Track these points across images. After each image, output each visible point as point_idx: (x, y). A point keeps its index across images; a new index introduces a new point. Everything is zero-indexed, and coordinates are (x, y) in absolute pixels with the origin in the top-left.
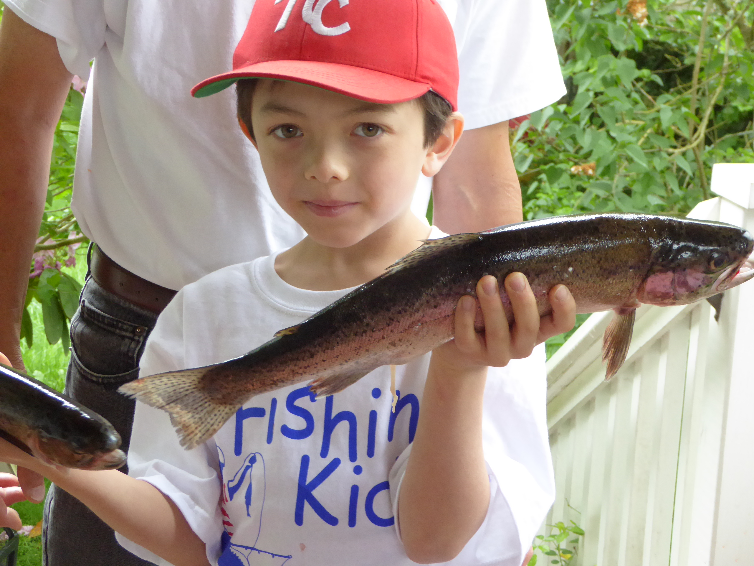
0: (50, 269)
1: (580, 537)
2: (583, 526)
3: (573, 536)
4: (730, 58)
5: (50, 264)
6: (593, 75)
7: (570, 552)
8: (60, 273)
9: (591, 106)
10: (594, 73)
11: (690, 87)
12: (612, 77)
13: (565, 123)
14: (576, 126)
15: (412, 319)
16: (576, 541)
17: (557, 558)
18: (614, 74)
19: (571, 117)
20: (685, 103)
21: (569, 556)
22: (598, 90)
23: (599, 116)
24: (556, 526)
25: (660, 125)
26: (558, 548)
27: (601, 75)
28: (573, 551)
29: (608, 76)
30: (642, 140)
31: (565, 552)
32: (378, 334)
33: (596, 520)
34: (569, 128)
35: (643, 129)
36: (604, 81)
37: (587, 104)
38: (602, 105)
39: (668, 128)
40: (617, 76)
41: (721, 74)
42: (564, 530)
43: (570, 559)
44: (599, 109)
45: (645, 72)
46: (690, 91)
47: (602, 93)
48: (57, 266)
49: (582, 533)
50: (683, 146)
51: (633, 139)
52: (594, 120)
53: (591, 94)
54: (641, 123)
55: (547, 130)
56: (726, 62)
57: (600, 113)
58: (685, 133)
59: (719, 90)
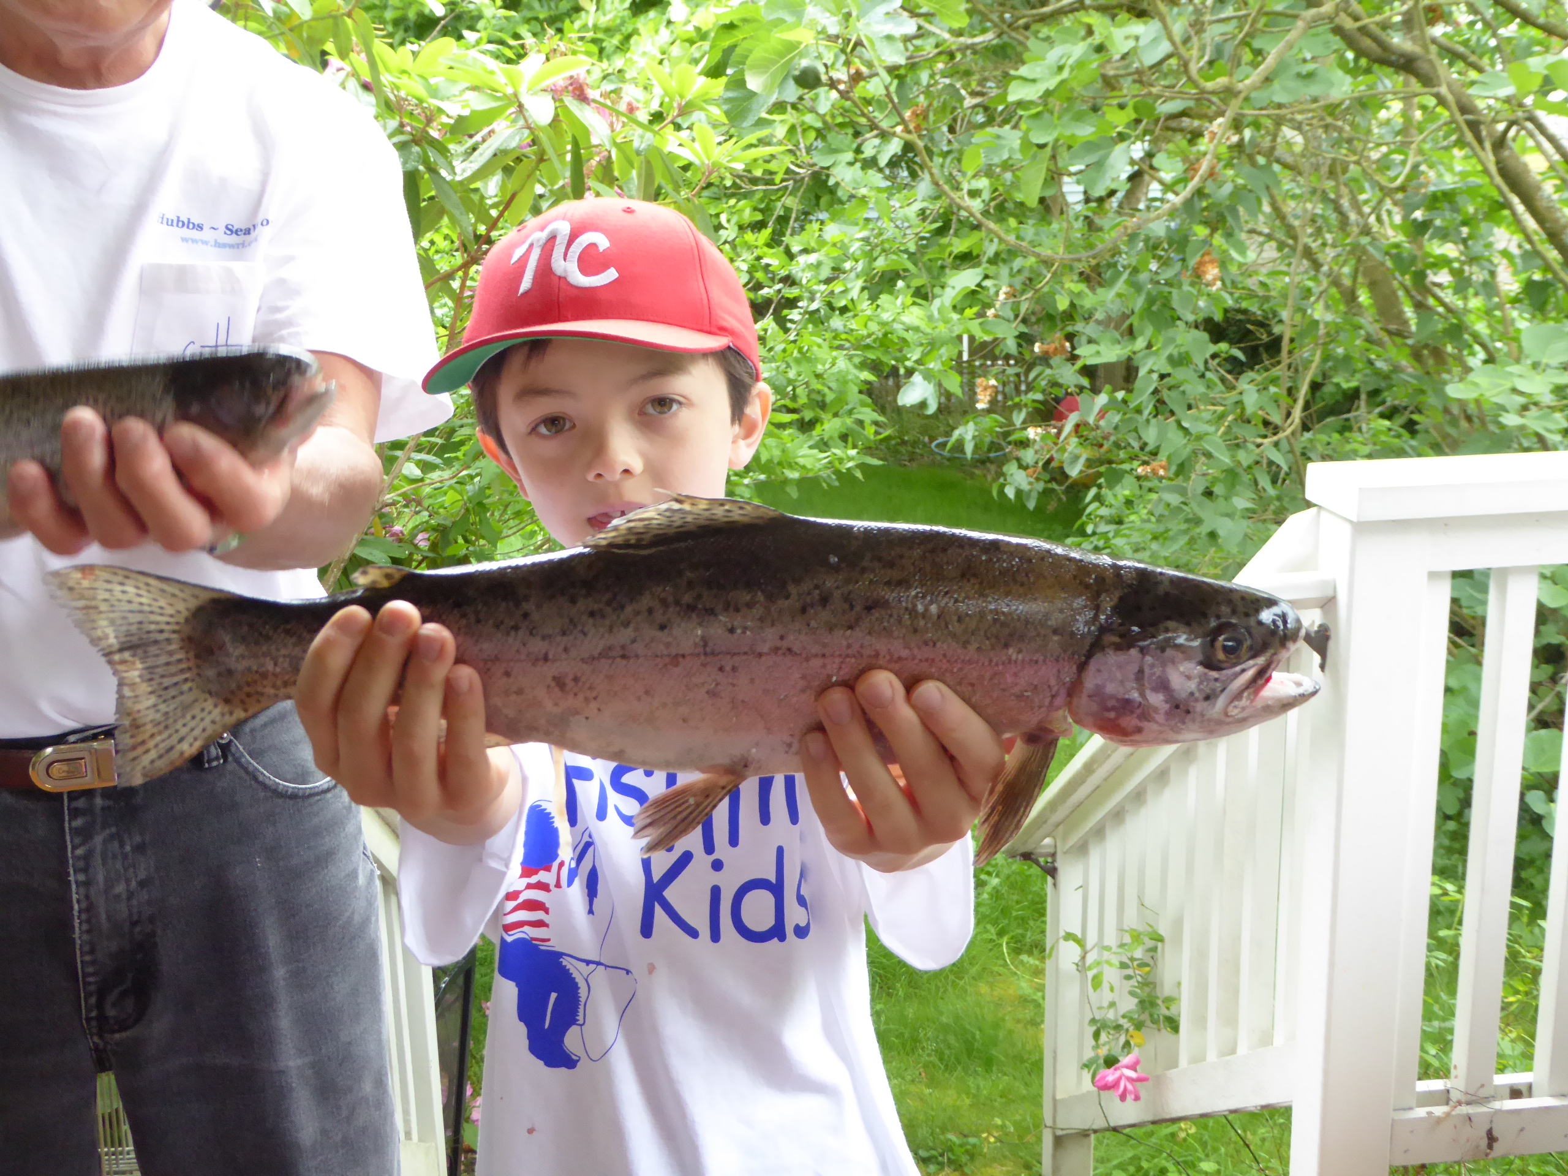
1: (1159, 944)
2: (1162, 931)
3: (1150, 944)
4: (1327, 324)
6: (1157, 353)
7: (1147, 965)
9: (1156, 391)
10: (1158, 350)
11: (1279, 363)
12: (1180, 354)
13: (1125, 414)
14: (1137, 416)
16: (1154, 949)
17: (1130, 972)
18: (1183, 350)
19: (1132, 406)
20: (1274, 381)
21: (1147, 969)
22: (1164, 372)
23: (1165, 403)
24: (1128, 932)
25: (1243, 410)
26: (1132, 960)
27: (1167, 352)
28: (1152, 963)
29: (1176, 353)
30: (1222, 429)
31: (1141, 964)
33: (1178, 923)
35: (1222, 417)
36: (1170, 359)
37: (1151, 389)
38: (1170, 389)
39: (1254, 414)
40: (1187, 353)
41: (1317, 344)
42: (1137, 937)
43: (1149, 972)
44: (1165, 394)
45: (1223, 347)
46: (1279, 367)
47: (1169, 375)
49: (1161, 939)
50: (1275, 434)
51: (1210, 429)
52: (1161, 409)
53: (1155, 376)
54: (1220, 409)
55: (1102, 423)
56: (1322, 331)
57: (1167, 399)
58: (1276, 418)
59: (1315, 363)
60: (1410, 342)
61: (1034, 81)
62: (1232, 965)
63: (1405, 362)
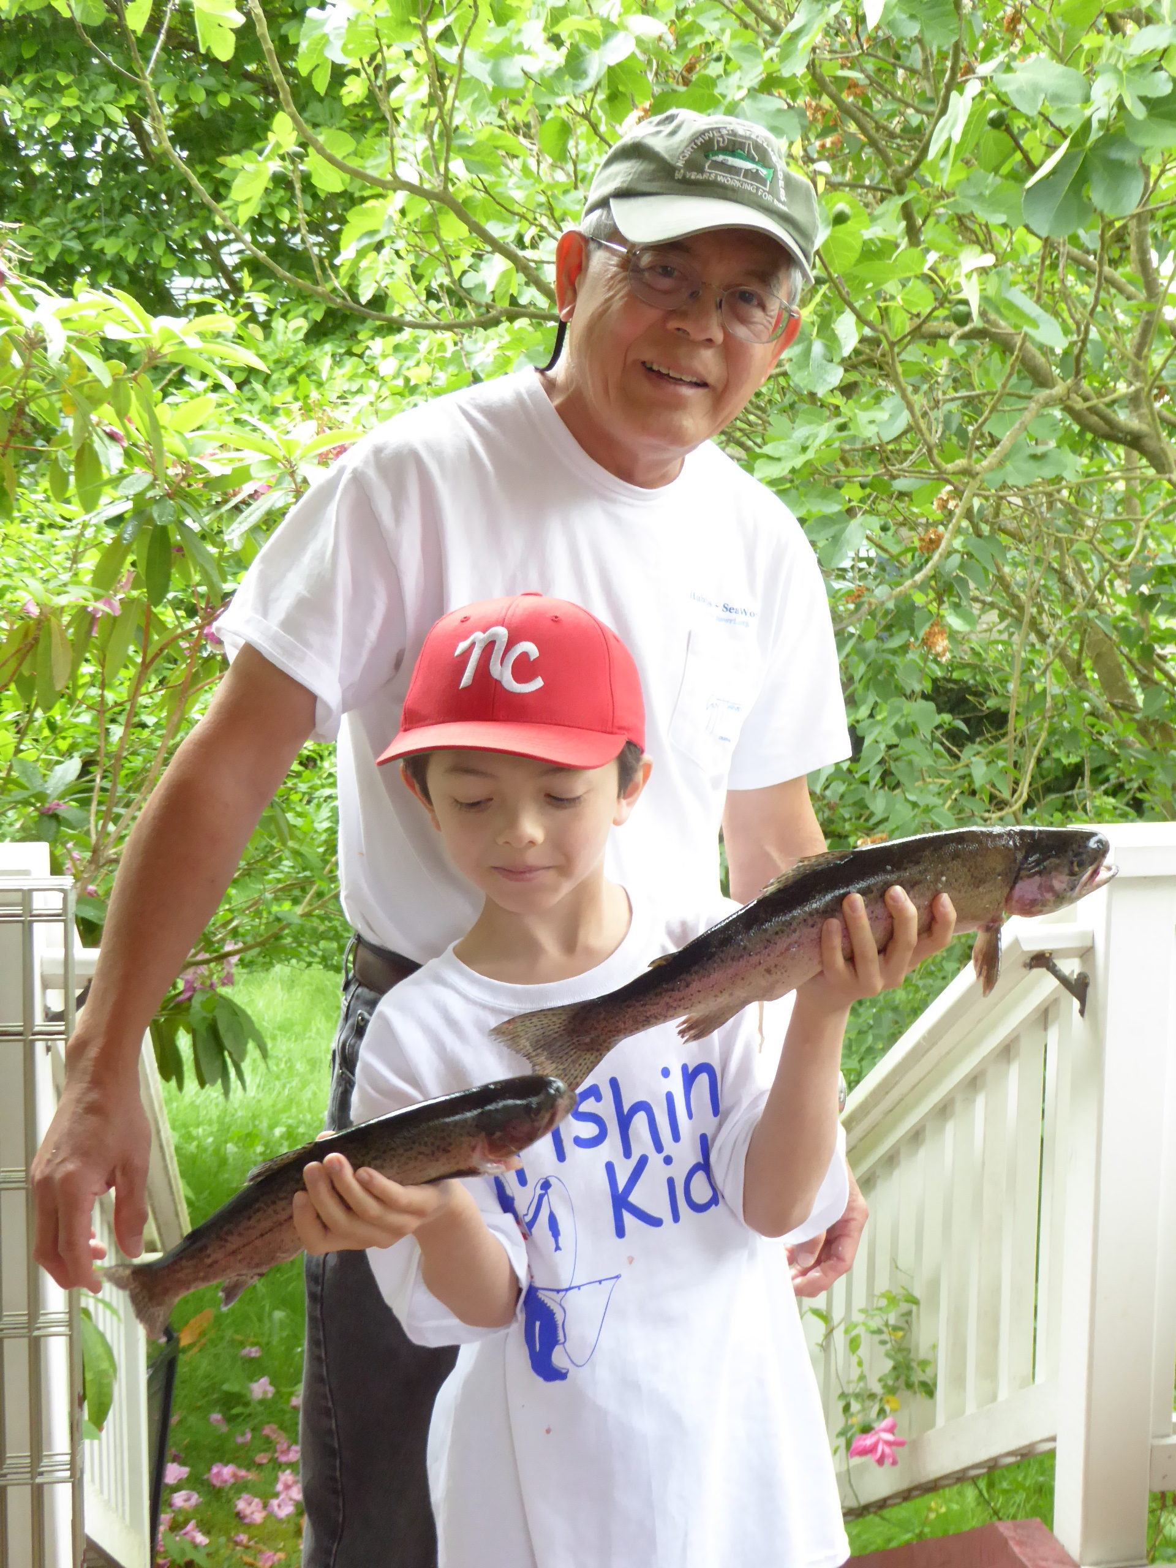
0: (203, 990)
1: (914, 1308)
2: (917, 1293)
3: (904, 1307)
4: (1053, 697)
5: (203, 983)
6: (882, 722)
7: (901, 1329)
8: (216, 994)
9: (882, 762)
10: (884, 719)
11: (1004, 735)
12: (907, 724)
13: (850, 784)
14: (864, 787)
15: (789, 941)
16: (909, 1313)
17: (885, 1337)
18: (910, 720)
19: (857, 776)
20: (1001, 755)
21: (900, 1334)
22: (890, 743)
23: (892, 774)
24: (883, 1295)
25: (971, 783)
26: (887, 1324)
27: (893, 722)
28: (905, 1326)
29: (902, 723)
30: (949, 802)
31: (896, 1328)
32: (755, 959)
33: (934, 1285)
34: (855, 790)
35: (950, 790)
36: (896, 728)
37: (878, 759)
38: (896, 759)
39: (982, 787)
40: (914, 723)
41: (1044, 718)
42: (893, 1300)
43: (904, 1337)
44: (893, 766)
45: (947, 717)
46: (1003, 741)
47: (896, 746)
48: (212, 986)
49: (916, 1302)
50: (1001, 809)
51: (937, 801)
52: (888, 779)
53: (883, 746)
54: (947, 782)
55: (828, 793)
56: (1049, 703)
57: (893, 770)
58: (1006, 794)
59: (1044, 735)
60: (1138, 716)
61: (779, 459)
62: (991, 1319)
63: (1132, 737)
